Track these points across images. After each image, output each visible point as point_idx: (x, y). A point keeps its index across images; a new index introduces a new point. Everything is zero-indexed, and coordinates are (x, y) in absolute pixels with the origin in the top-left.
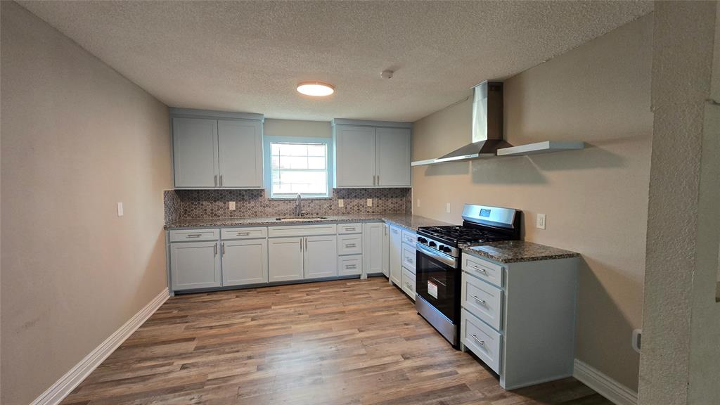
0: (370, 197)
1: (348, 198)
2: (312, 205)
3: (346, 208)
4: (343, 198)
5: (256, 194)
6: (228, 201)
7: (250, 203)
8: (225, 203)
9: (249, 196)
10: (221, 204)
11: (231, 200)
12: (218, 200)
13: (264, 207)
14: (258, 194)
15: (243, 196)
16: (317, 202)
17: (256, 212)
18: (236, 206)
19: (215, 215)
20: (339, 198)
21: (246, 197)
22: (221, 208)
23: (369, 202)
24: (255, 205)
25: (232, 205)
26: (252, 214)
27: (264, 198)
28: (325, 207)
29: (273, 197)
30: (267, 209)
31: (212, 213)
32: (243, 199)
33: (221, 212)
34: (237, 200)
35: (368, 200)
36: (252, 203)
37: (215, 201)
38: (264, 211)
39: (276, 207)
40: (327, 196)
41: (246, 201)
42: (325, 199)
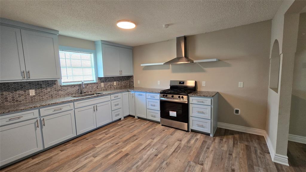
0: (115, 81)
1: (106, 82)
2: (88, 87)
3: (105, 87)
4: (103, 82)
5: (51, 83)
6: (29, 90)
7: (47, 89)
8: (25, 91)
9: (45, 85)
10: (21, 92)
11: (31, 89)
12: (18, 89)
13: (58, 91)
14: (52, 83)
15: (41, 85)
16: (90, 85)
17: (52, 95)
18: (36, 93)
19: (17, 101)
20: (101, 82)
21: (43, 86)
22: (22, 95)
23: (115, 83)
24: (51, 91)
25: (32, 92)
26: (49, 96)
27: (57, 85)
28: (95, 87)
29: (63, 84)
30: (60, 92)
31: (13, 100)
32: (42, 87)
33: (22, 98)
34: (36, 88)
35: (114, 82)
36: (49, 90)
37: (16, 91)
38: (59, 93)
39: (66, 90)
40: (95, 81)
41: (44, 88)
42: (94, 83)
